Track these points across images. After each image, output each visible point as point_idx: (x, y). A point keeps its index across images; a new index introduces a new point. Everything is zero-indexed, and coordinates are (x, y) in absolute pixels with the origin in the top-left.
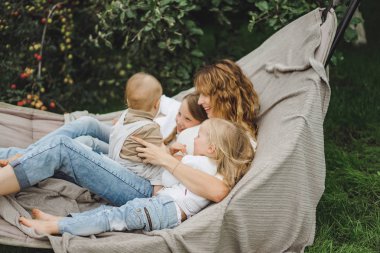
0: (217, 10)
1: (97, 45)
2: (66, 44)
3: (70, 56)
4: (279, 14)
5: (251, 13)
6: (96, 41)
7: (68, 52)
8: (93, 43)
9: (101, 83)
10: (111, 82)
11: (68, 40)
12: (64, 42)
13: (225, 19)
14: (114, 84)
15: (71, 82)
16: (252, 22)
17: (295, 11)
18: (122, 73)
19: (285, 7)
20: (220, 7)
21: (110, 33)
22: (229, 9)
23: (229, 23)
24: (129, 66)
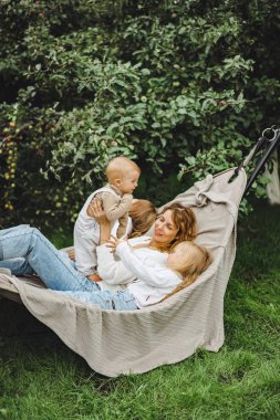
0: (152, 160)
1: (46, 177)
2: (11, 174)
3: (13, 185)
4: (204, 168)
5: (181, 165)
6: (46, 174)
7: (11, 181)
8: (43, 175)
9: (38, 212)
10: (47, 212)
11: (13, 171)
12: (9, 171)
13: (158, 168)
14: (50, 214)
15: (11, 207)
16: (181, 173)
17: (216, 167)
18: (59, 205)
19: (209, 163)
20: (155, 158)
21: (59, 169)
22: (163, 160)
23: (161, 172)
24: (65, 199)
